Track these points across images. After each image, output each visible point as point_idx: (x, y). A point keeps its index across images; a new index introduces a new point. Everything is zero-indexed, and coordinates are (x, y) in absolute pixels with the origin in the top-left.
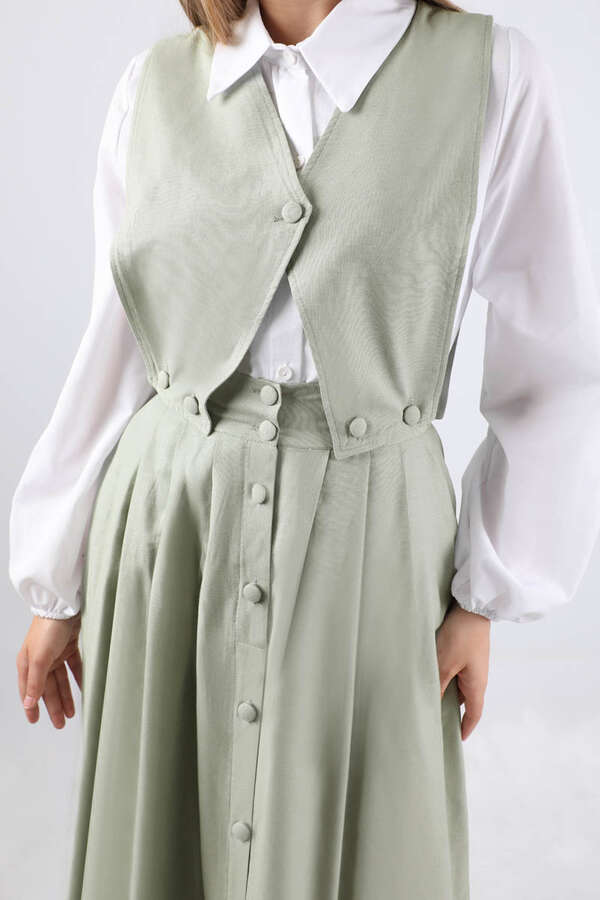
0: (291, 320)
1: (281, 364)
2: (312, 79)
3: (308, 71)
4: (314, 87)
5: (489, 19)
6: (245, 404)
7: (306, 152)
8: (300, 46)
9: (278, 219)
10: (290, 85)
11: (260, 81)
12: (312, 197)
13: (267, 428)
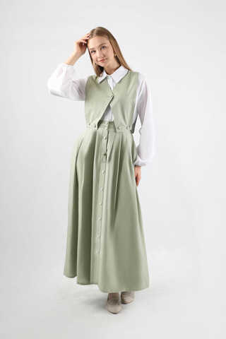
6: (103, 124)
8: (111, 75)
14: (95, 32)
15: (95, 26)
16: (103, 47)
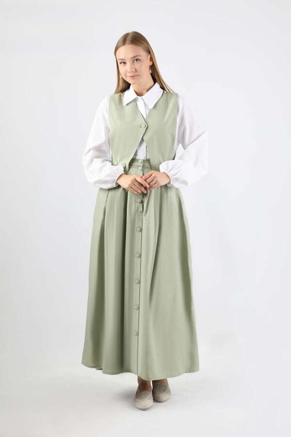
0: (144, 145)
1: (141, 156)
2: (144, 102)
3: (144, 101)
4: (145, 104)
5: (177, 94)
6: (135, 164)
7: (145, 117)
8: (142, 97)
9: (141, 127)
10: (140, 103)
11: (134, 102)
12: (146, 123)
13: (140, 168)
14: (129, 38)
15: (130, 30)
16: (137, 60)
